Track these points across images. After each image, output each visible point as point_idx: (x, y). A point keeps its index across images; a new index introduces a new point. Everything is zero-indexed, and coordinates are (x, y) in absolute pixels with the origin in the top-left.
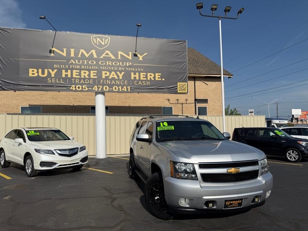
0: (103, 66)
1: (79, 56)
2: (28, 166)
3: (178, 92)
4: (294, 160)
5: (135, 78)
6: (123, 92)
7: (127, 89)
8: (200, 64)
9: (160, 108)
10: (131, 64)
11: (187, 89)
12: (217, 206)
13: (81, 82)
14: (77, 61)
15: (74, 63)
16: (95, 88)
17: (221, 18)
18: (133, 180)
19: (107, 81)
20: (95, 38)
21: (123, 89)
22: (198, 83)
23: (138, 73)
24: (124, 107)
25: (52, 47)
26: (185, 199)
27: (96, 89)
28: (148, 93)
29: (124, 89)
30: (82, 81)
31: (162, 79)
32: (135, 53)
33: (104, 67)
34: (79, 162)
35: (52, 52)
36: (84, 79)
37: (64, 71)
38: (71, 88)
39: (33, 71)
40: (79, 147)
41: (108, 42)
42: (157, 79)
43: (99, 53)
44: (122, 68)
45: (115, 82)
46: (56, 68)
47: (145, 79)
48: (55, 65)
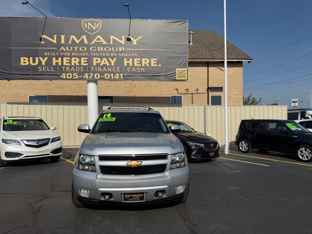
0: (94, 52)
1: (70, 42)
3: (177, 79)
4: (306, 159)
5: (128, 64)
6: (115, 80)
7: (120, 76)
8: (216, 47)
11: (186, 76)
14: (67, 48)
15: (65, 50)
16: (86, 76)
19: (99, 68)
20: (86, 22)
22: (212, 69)
23: (131, 59)
25: (43, 34)
29: (116, 76)
30: (73, 69)
31: (158, 65)
32: (128, 37)
33: (95, 53)
34: (49, 153)
35: (43, 39)
36: (75, 66)
37: (54, 59)
38: (61, 77)
39: (24, 60)
41: (100, 26)
42: (152, 65)
43: (90, 39)
44: (114, 54)
45: (107, 69)
46: (46, 56)
47: (140, 65)
48: (45, 53)
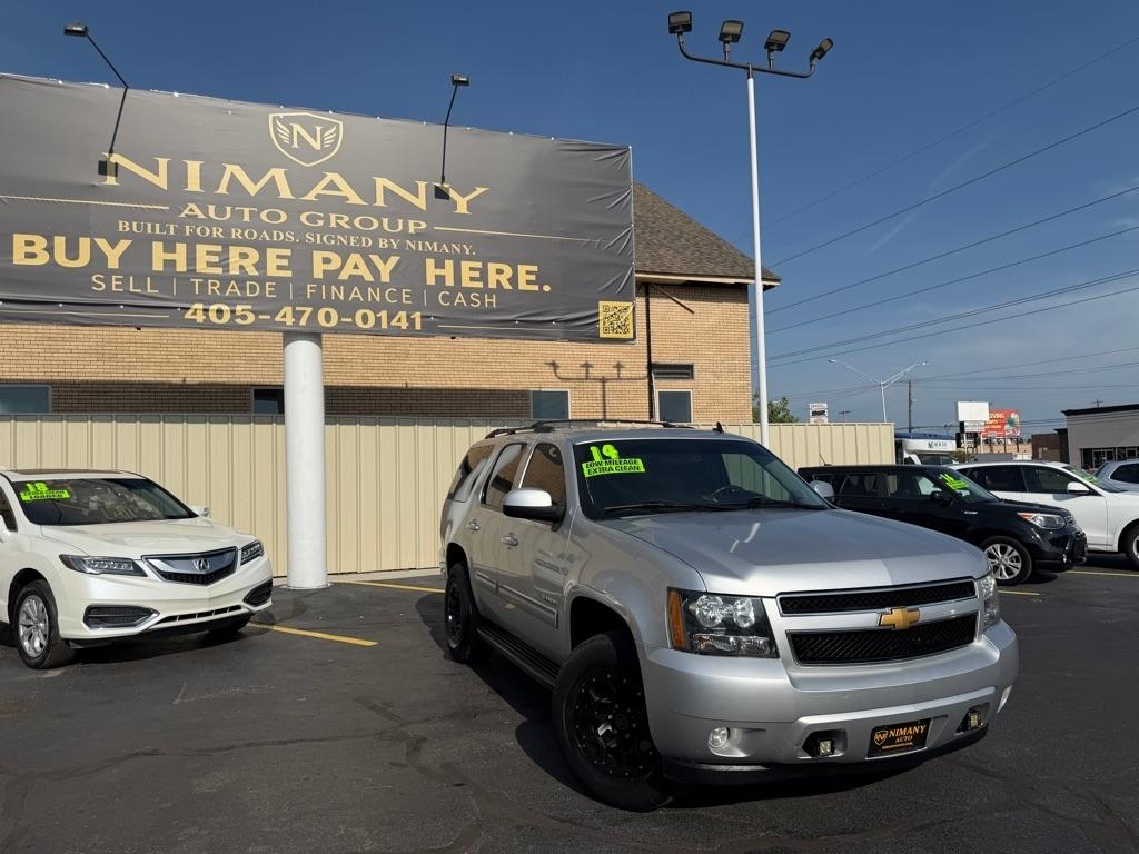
0: (315, 231)
1: (222, 189)
2: (28, 626)
3: (602, 335)
4: (1007, 577)
5: (441, 279)
6: (395, 332)
7: (411, 321)
8: (661, 236)
9: (523, 394)
10: (424, 225)
11: (631, 327)
13: (229, 290)
14: (212, 208)
15: (201, 216)
16: (284, 316)
17: (754, 69)
18: (465, 668)
19: (333, 288)
20: (287, 122)
21: (394, 323)
22: (660, 305)
23: (451, 262)
24: (385, 389)
25: (111, 152)
26: (728, 730)
27: (290, 321)
28: (490, 338)
29: (399, 321)
30: (233, 288)
31: (541, 288)
32: (438, 185)
33: (319, 236)
34: (240, 603)
35: (110, 169)
36: (241, 280)
37: (158, 247)
38: (188, 315)
39: (30, 243)
40: (240, 547)
41: (336, 138)
42: (523, 286)
43: (300, 182)
44: (389, 243)
45: (365, 294)
46: (125, 236)
47: (480, 285)
48: (121, 223)
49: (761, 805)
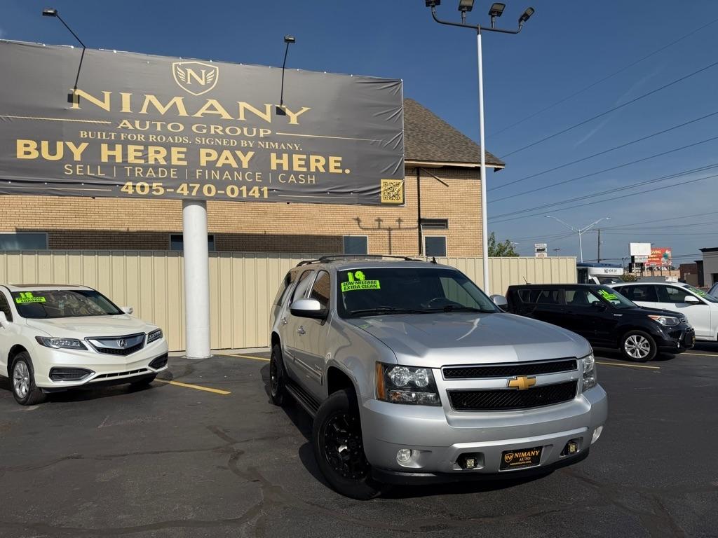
0: (201, 136)
1: (144, 111)
2: (19, 379)
4: (641, 357)
5: (280, 166)
6: (251, 200)
7: (261, 193)
8: (429, 137)
9: (339, 238)
10: (269, 132)
12: (484, 464)
13: (148, 174)
14: (137, 123)
15: (131, 127)
16: (182, 190)
17: (481, 29)
18: (280, 409)
19: (213, 172)
20: (184, 68)
21: (251, 194)
22: (426, 181)
23: (287, 155)
24: (252, 235)
25: (75, 88)
26: (411, 451)
27: (186, 192)
28: (309, 203)
29: (254, 192)
30: (151, 172)
31: (344, 171)
32: (279, 106)
33: (203, 139)
34: (147, 367)
35: (75, 99)
36: (156, 167)
37: (104, 147)
38: (123, 189)
39: (27, 146)
40: (147, 333)
42: (332, 170)
43: (192, 105)
44: (248, 143)
45: (232, 175)
46: (85, 140)
47: (305, 169)
48: (82, 132)
49: (439, 498)
